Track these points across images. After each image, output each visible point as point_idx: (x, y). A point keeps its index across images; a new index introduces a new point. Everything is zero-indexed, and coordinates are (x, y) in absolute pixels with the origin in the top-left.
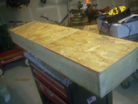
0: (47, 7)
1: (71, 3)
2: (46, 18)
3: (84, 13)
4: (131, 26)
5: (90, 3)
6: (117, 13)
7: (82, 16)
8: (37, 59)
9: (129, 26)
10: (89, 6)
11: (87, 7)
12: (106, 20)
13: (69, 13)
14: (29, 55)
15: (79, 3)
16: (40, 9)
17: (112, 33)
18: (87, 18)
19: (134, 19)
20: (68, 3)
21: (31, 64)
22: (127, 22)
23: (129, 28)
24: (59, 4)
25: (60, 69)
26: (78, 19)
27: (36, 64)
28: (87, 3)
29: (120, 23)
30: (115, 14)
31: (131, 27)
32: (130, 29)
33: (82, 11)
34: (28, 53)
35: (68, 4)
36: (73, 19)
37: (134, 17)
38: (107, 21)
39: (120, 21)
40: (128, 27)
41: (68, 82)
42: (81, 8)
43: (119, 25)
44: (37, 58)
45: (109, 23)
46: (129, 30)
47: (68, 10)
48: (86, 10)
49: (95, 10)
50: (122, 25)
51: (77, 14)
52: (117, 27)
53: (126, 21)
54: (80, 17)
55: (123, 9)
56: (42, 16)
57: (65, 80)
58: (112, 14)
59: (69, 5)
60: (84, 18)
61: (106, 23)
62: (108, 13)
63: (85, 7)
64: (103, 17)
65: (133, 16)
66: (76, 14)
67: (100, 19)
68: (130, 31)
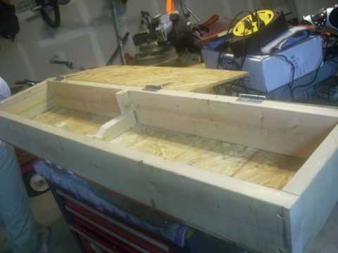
0: (64, 37)
1: (124, 18)
2: (66, 63)
3: (166, 39)
4: (293, 57)
5: (176, 12)
6: (256, 29)
7: (161, 48)
8: (74, 177)
9: (289, 59)
10: (175, 19)
11: (170, 23)
12: (230, 49)
13: (121, 45)
14: (52, 171)
15: (143, 16)
16: (46, 43)
17: (249, 81)
18: (174, 50)
19: (299, 39)
20: (114, 19)
21: (58, 192)
22: (284, 48)
23: (290, 62)
24: (92, 24)
25: (152, 202)
26: (152, 57)
27: (73, 191)
28: (169, 13)
29: (266, 54)
30: (250, 32)
31: (293, 59)
32: (292, 65)
33: (160, 35)
34: (47, 164)
35: (116, 21)
36: (139, 58)
37: (299, 34)
38: (230, 53)
39: (267, 49)
40: (287, 61)
41: (184, 233)
42: (157, 29)
43: (264, 59)
44: (75, 174)
45: (237, 56)
46: (289, 67)
47: (118, 37)
48: (170, 31)
49: (192, 27)
50: (274, 57)
51: (148, 43)
52: (260, 64)
53: (280, 47)
54: (156, 50)
55: (267, 16)
56: (56, 59)
57: (174, 228)
58: (244, 33)
59: (117, 24)
60: (167, 52)
61: (229, 58)
62: (230, 32)
63: (166, 25)
64: (218, 43)
65: (294, 30)
66: (146, 44)
67: (210, 49)
68: (293, 69)
